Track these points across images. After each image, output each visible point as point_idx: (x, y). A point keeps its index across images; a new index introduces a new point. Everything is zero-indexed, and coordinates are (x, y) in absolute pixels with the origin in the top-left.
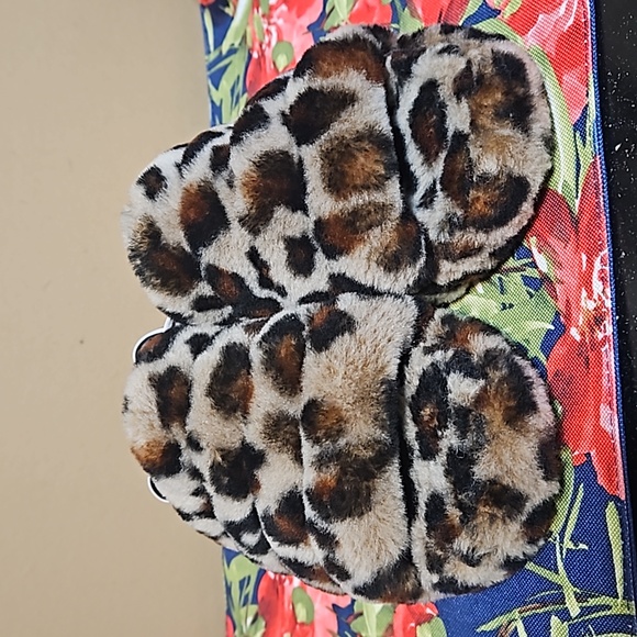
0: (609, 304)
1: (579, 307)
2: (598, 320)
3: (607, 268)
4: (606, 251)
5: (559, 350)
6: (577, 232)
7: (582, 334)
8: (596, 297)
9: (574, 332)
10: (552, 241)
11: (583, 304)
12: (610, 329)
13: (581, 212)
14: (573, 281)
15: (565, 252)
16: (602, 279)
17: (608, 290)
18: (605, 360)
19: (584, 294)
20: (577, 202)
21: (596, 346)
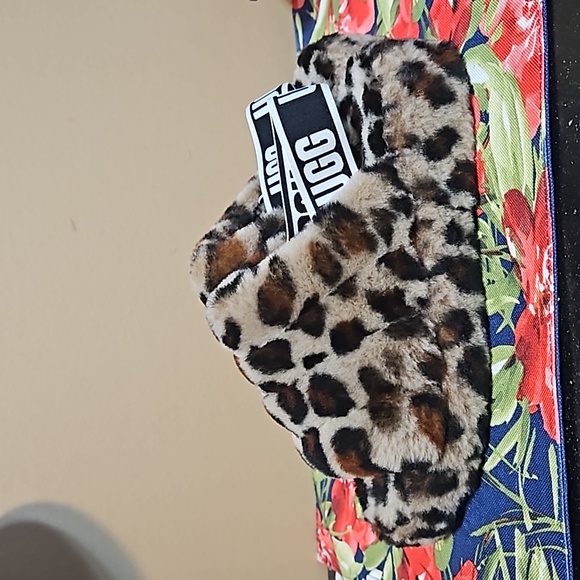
0: (552, 288)
1: (534, 288)
2: (545, 300)
3: (552, 260)
4: (551, 245)
5: (522, 321)
6: (534, 227)
7: (536, 310)
8: (544, 281)
9: (531, 308)
10: (519, 232)
11: (537, 286)
12: (552, 308)
13: (536, 212)
14: (531, 267)
15: (527, 242)
16: (549, 268)
17: (552, 277)
18: (549, 333)
19: (538, 278)
20: (534, 202)
21: (544, 320)
